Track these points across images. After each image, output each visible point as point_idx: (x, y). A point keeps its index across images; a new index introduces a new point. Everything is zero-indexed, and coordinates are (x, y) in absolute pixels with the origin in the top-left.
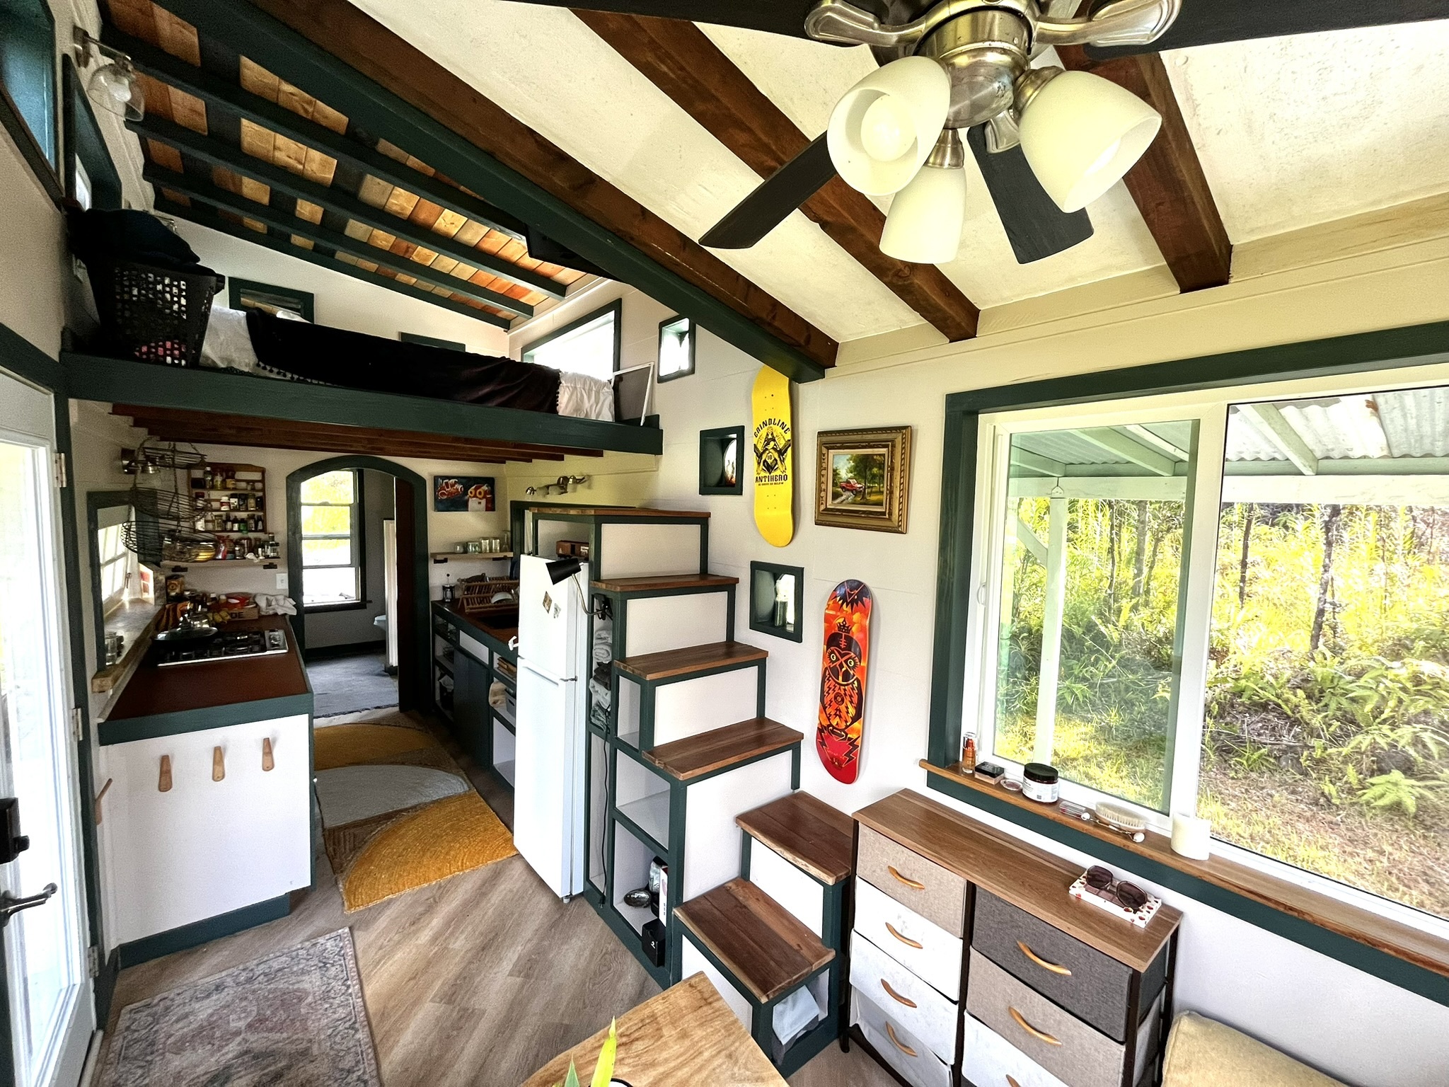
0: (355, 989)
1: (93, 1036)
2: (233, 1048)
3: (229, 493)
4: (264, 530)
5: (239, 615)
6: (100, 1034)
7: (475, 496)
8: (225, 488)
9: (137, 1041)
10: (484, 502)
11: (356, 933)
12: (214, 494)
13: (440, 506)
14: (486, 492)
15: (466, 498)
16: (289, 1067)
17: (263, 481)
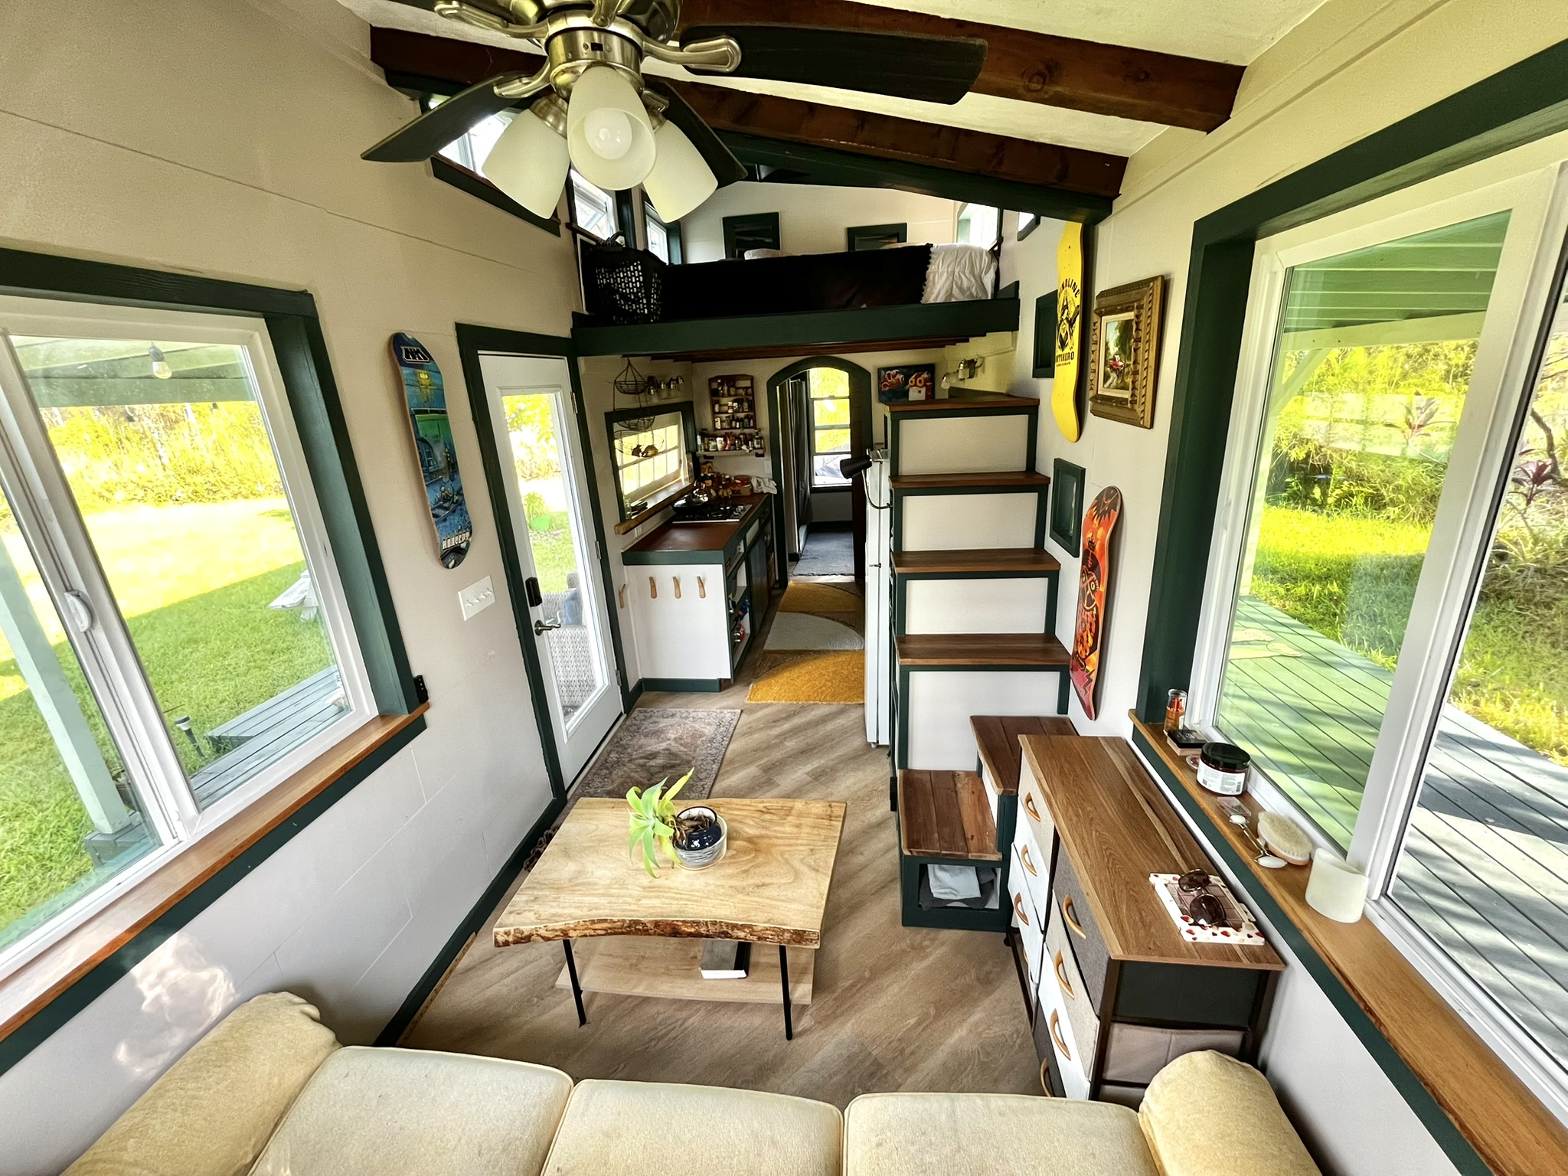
0: (725, 743)
1: (621, 714)
2: (664, 745)
3: (732, 398)
4: (755, 427)
5: (739, 492)
6: (625, 716)
7: (916, 385)
8: (729, 395)
9: (635, 725)
10: (923, 390)
11: (743, 715)
12: (724, 401)
13: (884, 398)
14: (926, 380)
15: (907, 387)
16: (679, 765)
17: (752, 387)
